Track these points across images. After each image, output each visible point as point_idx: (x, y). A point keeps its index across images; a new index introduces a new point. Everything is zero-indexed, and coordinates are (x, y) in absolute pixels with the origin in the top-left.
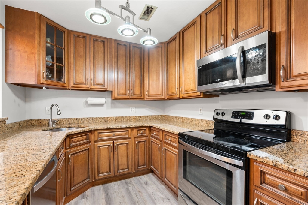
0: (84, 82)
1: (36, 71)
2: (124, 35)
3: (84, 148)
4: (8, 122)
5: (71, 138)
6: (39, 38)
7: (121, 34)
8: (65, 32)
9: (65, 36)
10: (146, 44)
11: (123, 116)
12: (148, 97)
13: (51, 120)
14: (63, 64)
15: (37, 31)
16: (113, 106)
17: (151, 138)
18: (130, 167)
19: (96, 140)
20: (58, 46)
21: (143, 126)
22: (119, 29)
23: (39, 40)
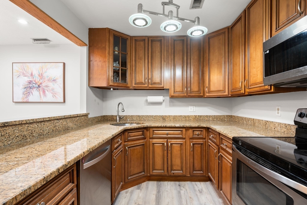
0: (143, 82)
1: (106, 76)
2: (167, 31)
3: (140, 143)
4: (90, 116)
5: (129, 133)
6: (108, 48)
7: (164, 31)
8: (128, 39)
9: (128, 42)
10: (194, 35)
11: (182, 115)
12: (207, 95)
13: (118, 116)
14: (126, 68)
15: (107, 44)
16: (171, 104)
17: (209, 141)
18: (184, 169)
19: (151, 137)
20: (122, 52)
21: (199, 126)
22: (162, 27)
23: (108, 50)
